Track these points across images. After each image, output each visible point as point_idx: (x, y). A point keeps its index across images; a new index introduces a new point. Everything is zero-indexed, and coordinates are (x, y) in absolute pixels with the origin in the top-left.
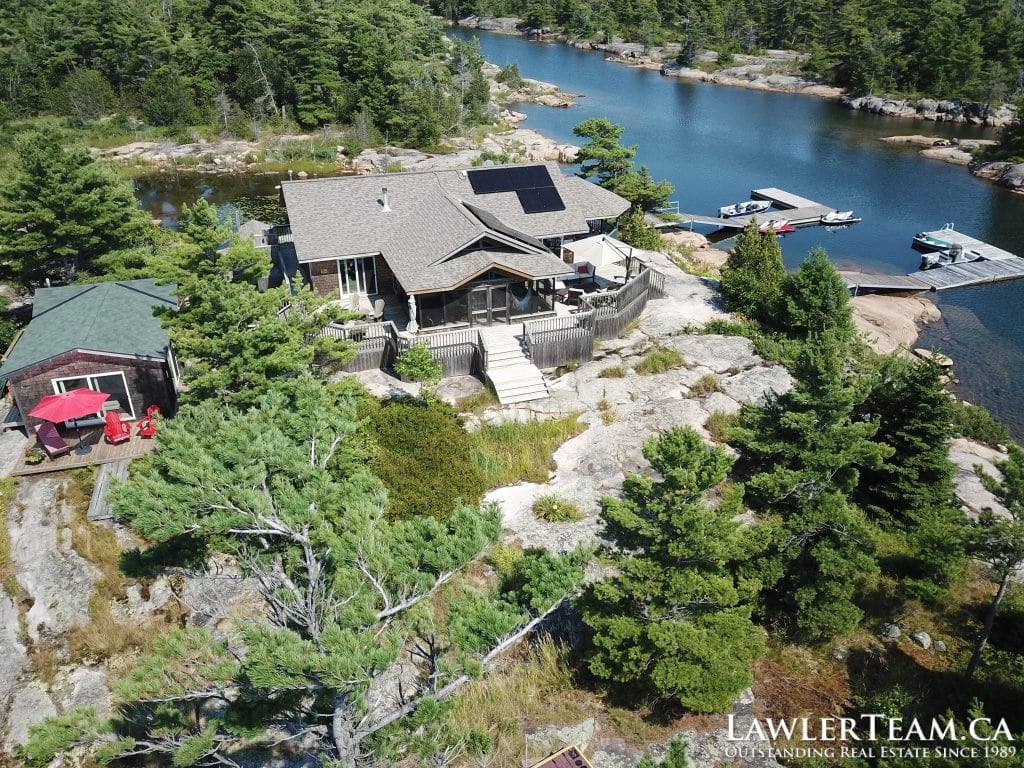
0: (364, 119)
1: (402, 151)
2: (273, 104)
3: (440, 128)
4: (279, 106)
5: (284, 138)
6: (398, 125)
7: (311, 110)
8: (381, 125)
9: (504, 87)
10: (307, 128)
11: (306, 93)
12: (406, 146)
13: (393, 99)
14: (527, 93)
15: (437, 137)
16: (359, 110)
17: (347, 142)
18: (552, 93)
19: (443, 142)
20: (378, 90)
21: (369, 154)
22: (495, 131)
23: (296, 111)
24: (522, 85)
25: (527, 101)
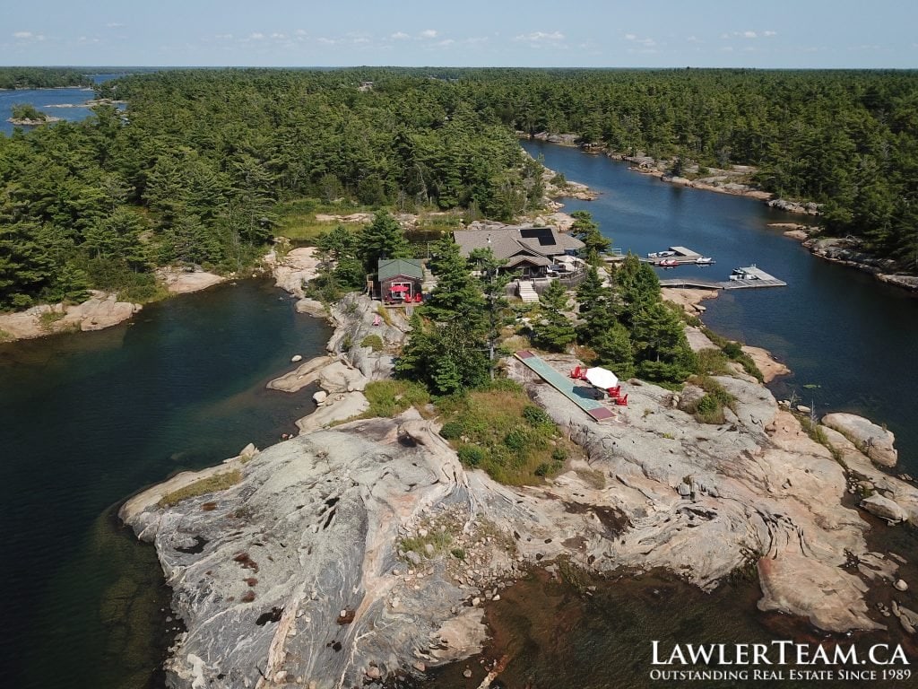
0: (474, 205)
1: (493, 222)
2: (426, 196)
3: (513, 211)
4: (429, 197)
5: (432, 214)
6: (492, 209)
7: (446, 200)
8: (483, 209)
9: (555, 187)
10: (443, 209)
11: (443, 191)
12: (495, 220)
13: (490, 196)
14: (568, 191)
15: (511, 216)
16: (472, 200)
17: (465, 217)
18: (583, 192)
19: (514, 219)
20: (482, 191)
21: (476, 223)
22: (544, 213)
23: (438, 200)
24: (566, 186)
25: (567, 196)
